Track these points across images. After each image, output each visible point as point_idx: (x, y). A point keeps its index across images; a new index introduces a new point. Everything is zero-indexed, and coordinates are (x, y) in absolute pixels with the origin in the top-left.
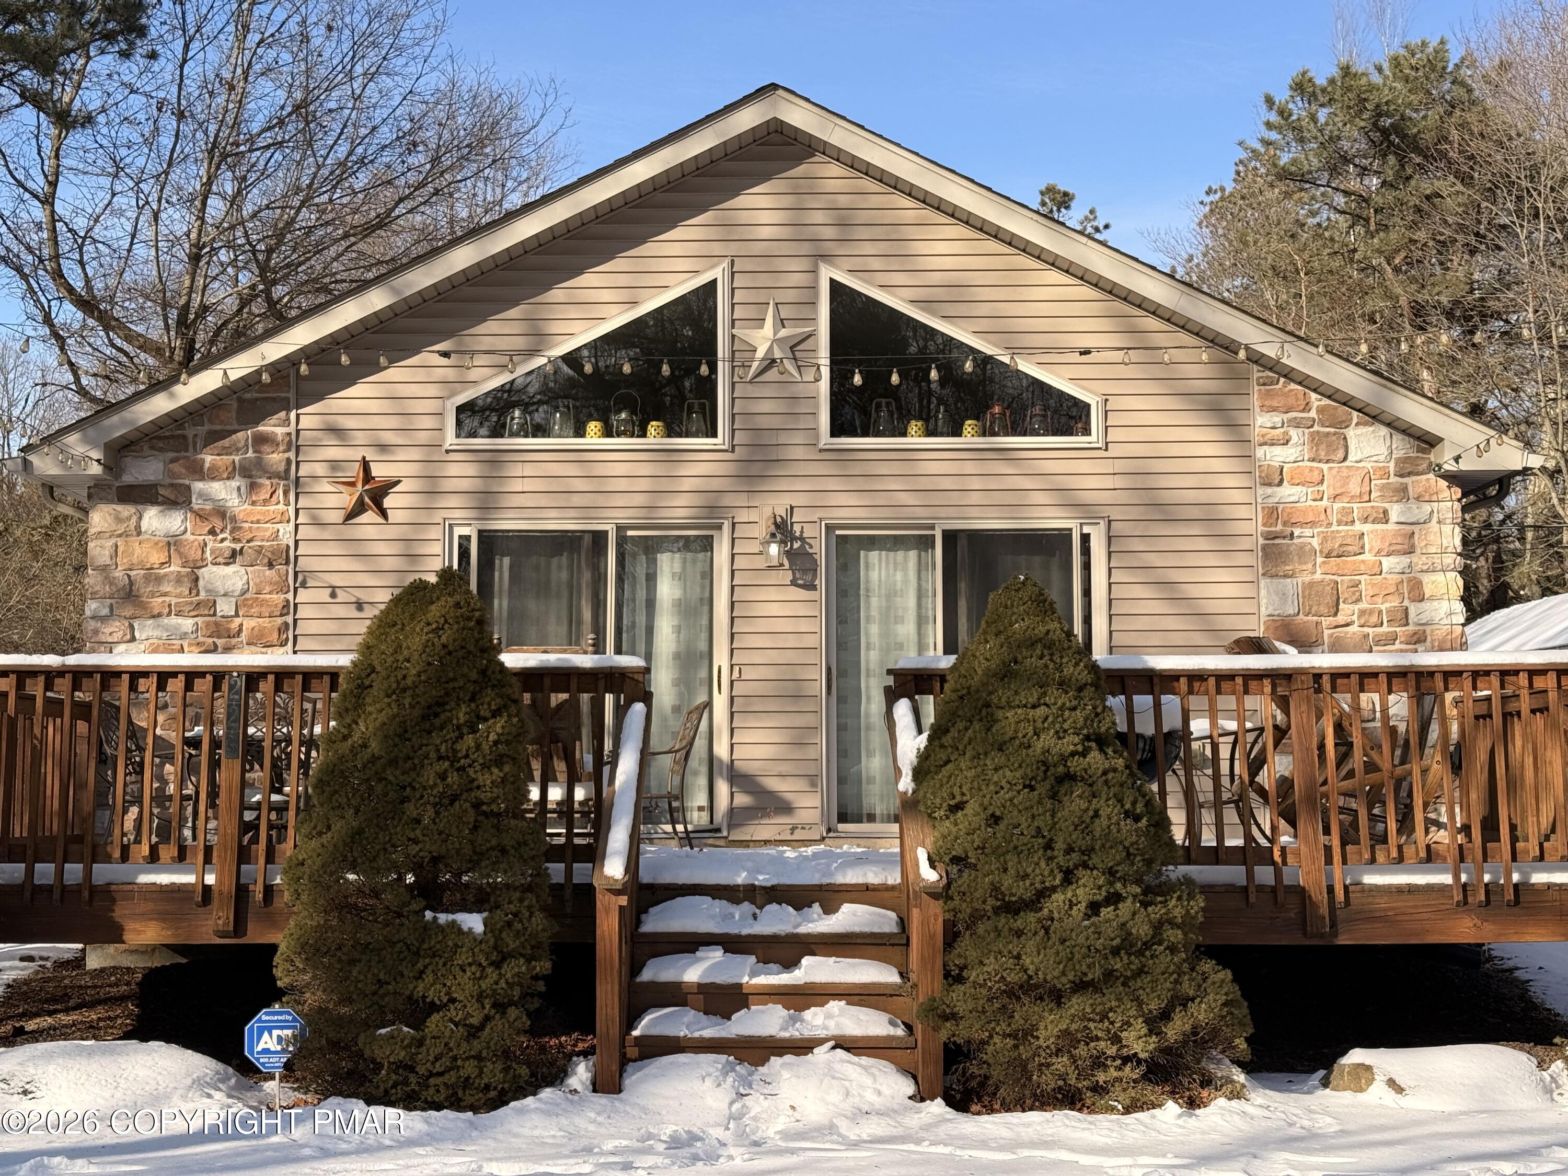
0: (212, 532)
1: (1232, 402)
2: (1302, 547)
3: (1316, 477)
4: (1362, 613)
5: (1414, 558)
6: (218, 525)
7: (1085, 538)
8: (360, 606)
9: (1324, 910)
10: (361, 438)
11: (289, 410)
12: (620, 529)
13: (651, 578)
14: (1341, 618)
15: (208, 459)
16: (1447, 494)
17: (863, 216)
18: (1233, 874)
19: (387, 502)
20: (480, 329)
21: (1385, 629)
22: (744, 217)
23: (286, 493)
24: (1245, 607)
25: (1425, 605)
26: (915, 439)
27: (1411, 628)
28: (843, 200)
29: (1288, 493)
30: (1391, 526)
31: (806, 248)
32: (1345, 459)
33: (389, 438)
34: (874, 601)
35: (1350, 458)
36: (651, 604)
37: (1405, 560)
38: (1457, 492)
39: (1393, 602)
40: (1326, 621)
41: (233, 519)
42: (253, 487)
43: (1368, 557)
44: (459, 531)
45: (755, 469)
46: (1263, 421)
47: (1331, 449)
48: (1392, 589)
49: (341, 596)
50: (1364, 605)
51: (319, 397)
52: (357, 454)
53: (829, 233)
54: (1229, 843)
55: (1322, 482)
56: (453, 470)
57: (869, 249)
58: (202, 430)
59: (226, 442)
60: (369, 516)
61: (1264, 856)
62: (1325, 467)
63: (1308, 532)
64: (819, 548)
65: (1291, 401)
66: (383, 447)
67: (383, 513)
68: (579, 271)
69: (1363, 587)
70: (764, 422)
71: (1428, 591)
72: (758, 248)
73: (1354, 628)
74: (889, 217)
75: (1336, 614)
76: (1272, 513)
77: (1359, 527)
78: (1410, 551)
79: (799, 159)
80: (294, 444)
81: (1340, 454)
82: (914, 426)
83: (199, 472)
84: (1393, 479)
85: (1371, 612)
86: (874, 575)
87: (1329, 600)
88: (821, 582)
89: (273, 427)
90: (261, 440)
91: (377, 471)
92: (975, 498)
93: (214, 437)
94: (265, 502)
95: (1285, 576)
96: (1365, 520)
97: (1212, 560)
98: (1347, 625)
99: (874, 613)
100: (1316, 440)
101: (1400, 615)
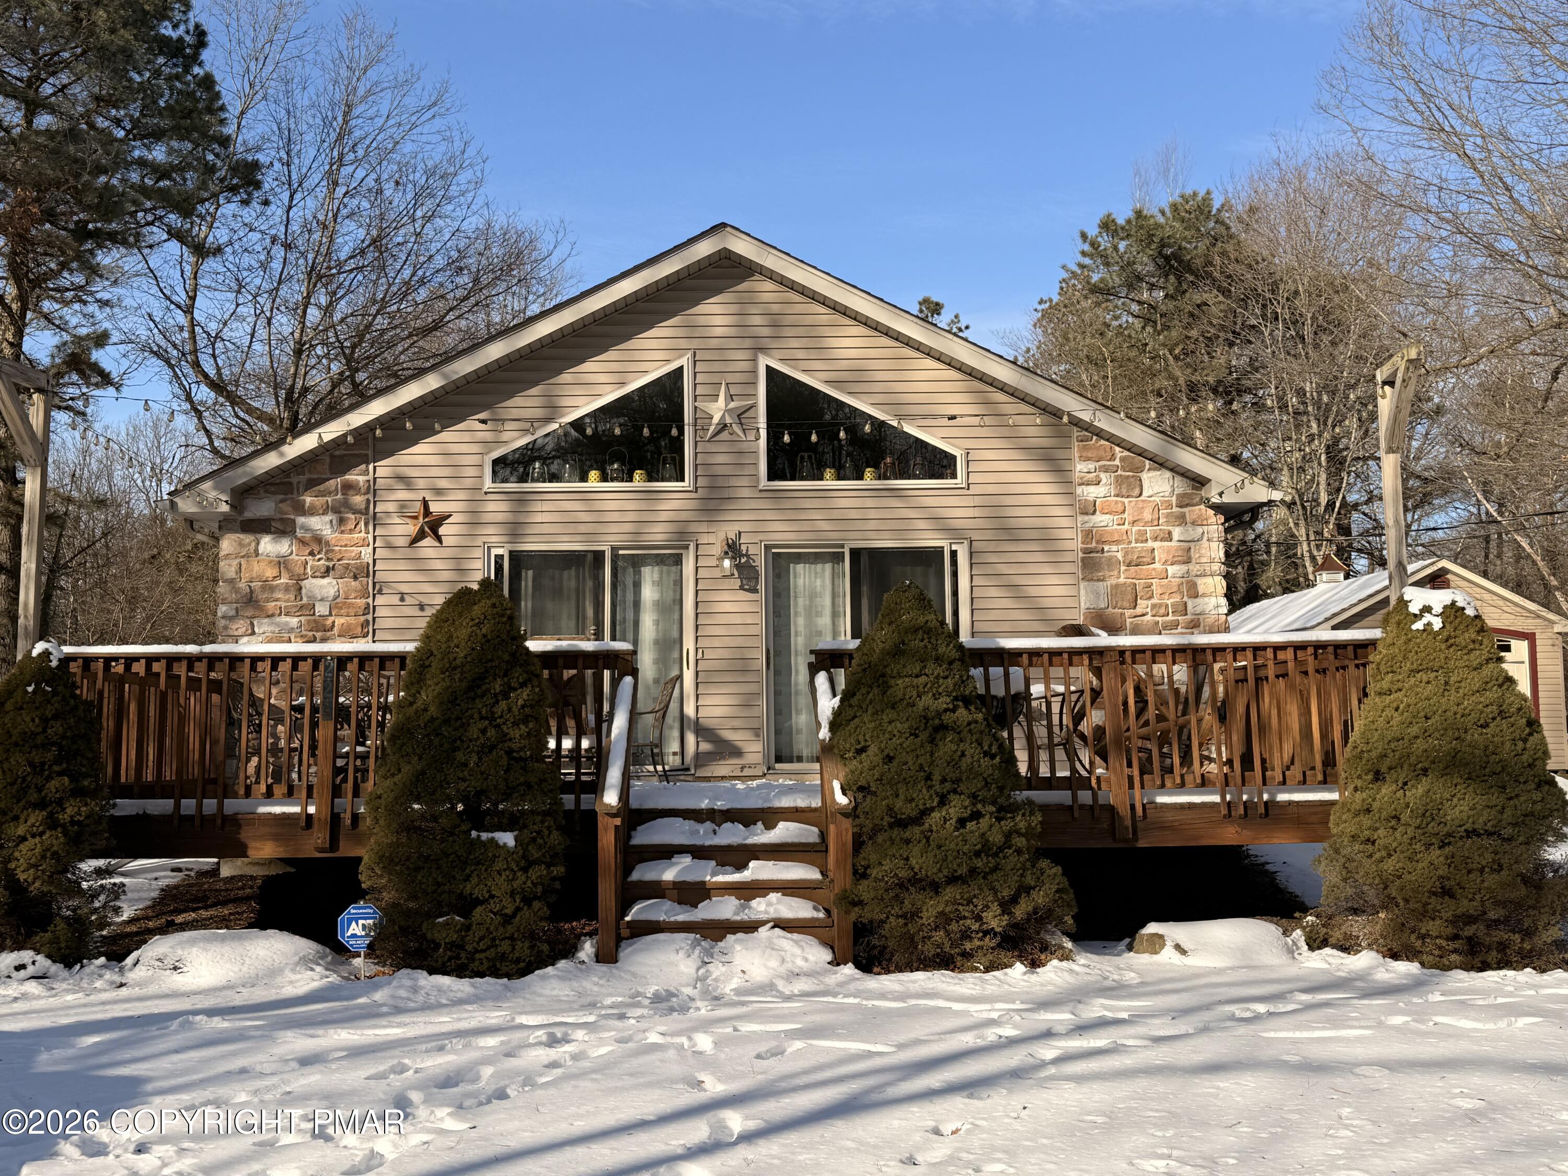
0: (312, 554)
1: (1060, 454)
2: (1110, 558)
3: (1120, 508)
4: (1154, 606)
5: (1191, 566)
6: (316, 549)
7: (954, 554)
8: (422, 607)
9: (1128, 823)
10: (421, 483)
11: (368, 463)
12: (614, 549)
13: (637, 585)
14: (1139, 610)
15: (308, 500)
16: (1213, 520)
17: (789, 320)
18: (1062, 796)
19: (442, 531)
20: (509, 403)
21: (1171, 618)
22: (702, 320)
23: (366, 524)
24: (1070, 602)
25: (1198, 600)
26: (829, 482)
27: (1189, 617)
28: (776, 308)
29: (1100, 519)
30: (1174, 544)
31: (748, 343)
32: (1141, 495)
33: (443, 484)
34: (801, 601)
35: (1145, 494)
36: (637, 604)
37: (1184, 568)
38: (1221, 518)
39: (1176, 598)
40: (1128, 613)
41: (327, 543)
42: (342, 521)
43: (1157, 566)
44: (495, 552)
45: (712, 504)
46: (1081, 468)
47: (1130, 487)
48: (1175, 589)
49: (409, 600)
50: (1155, 601)
51: (391, 454)
52: (419, 496)
53: (765, 331)
54: (1060, 774)
55: (1124, 512)
56: (491, 506)
57: (795, 343)
58: (303, 478)
59: (321, 487)
60: (428, 541)
61: (1085, 783)
62: (1126, 500)
63: (1114, 548)
64: (760, 563)
65: (1102, 453)
66: (438, 491)
67: (439, 538)
68: (583, 361)
69: (1154, 587)
70: (719, 470)
71: (1201, 589)
72: (714, 343)
73: (1148, 618)
74: (808, 320)
75: (1135, 608)
76: (1088, 534)
77: (1150, 544)
78: (1188, 561)
79: (743, 278)
80: (372, 489)
81: (1137, 492)
82: (829, 473)
83: (302, 510)
84: (1175, 509)
85: (1160, 605)
86: (800, 582)
87: (1130, 597)
88: (762, 586)
89: (356, 477)
90: (348, 487)
91: (434, 508)
92: (872, 525)
93: (312, 484)
94: (351, 531)
95: (1099, 580)
96: (1155, 539)
97: (1047, 569)
98: (1143, 615)
99: (800, 609)
100: (1119, 481)
101: (1181, 608)
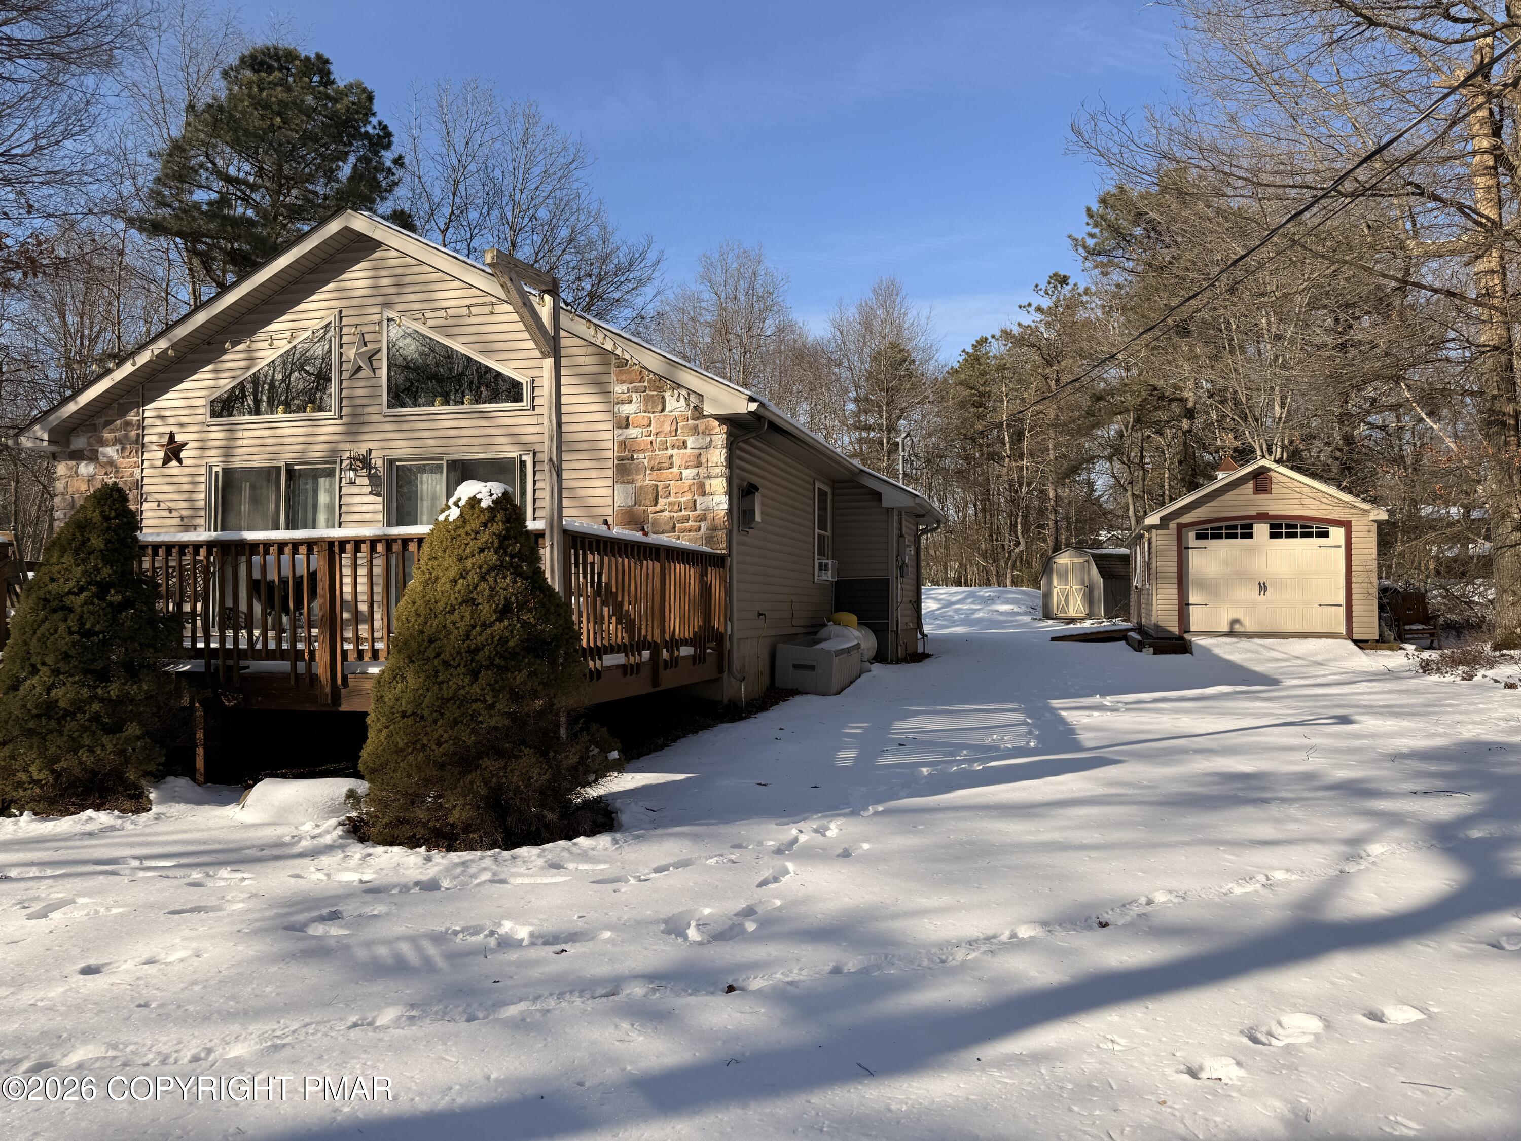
0: (106, 474)
1: (604, 378)
2: (638, 464)
3: (646, 422)
4: (670, 503)
5: (700, 469)
6: (109, 470)
7: (523, 464)
8: (170, 511)
9: (328, 689)
10: (171, 421)
11: (139, 408)
12: (287, 464)
13: (316, 492)
14: (658, 508)
15: (107, 435)
16: (718, 430)
17: (407, 279)
18: (284, 666)
19: (183, 455)
20: (225, 357)
21: (683, 513)
22: (349, 284)
23: (137, 452)
24: (609, 501)
25: (705, 498)
26: (437, 408)
27: (698, 512)
28: (399, 271)
29: (632, 432)
30: (688, 451)
31: (380, 300)
32: (663, 410)
33: (185, 420)
34: (425, 503)
35: (668, 409)
36: (315, 506)
37: (695, 471)
38: (724, 428)
39: (688, 497)
40: (651, 509)
41: (116, 467)
42: (123, 449)
43: (675, 470)
44: (215, 469)
45: (354, 429)
46: (619, 389)
47: (654, 405)
48: (686, 489)
49: (163, 505)
50: (671, 499)
51: (152, 400)
52: (167, 430)
53: (392, 290)
55: (650, 425)
56: (213, 435)
57: (412, 297)
58: (102, 420)
59: (112, 426)
60: (174, 463)
62: (652, 415)
63: (641, 456)
64: (383, 473)
65: (633, 376)
66: (182, 425)
67: (180, 461)
68: (269, 323)
69: (671, 488)
70: (358, 402)
71: (707, 489)
72: (355, 302)
73: (666, 513)
74: (422, 278)
75: (655, 505)
76: (623, 444)
77: (670, 452)
78: (699, 465)
79: (374, 250)
80: (141, 426)
81: (660, 408)
82: (438, 400)
83: (103, 443)
84: (690, 422)
85: (675, 503)
86: (425, 487)
87: (651, 496)
88: (384, 491)
89: (132, 417)
90: (128, 424)
91: (179, 438)
92: (464, 441)
93: (108, 423)
94: (128, 457)
95: (628, 483)
96: (673, 447)
97: (594, 474)
98: (662, 511)
99: (425, 509)
100: (648, 399)
101: (691, 505)
